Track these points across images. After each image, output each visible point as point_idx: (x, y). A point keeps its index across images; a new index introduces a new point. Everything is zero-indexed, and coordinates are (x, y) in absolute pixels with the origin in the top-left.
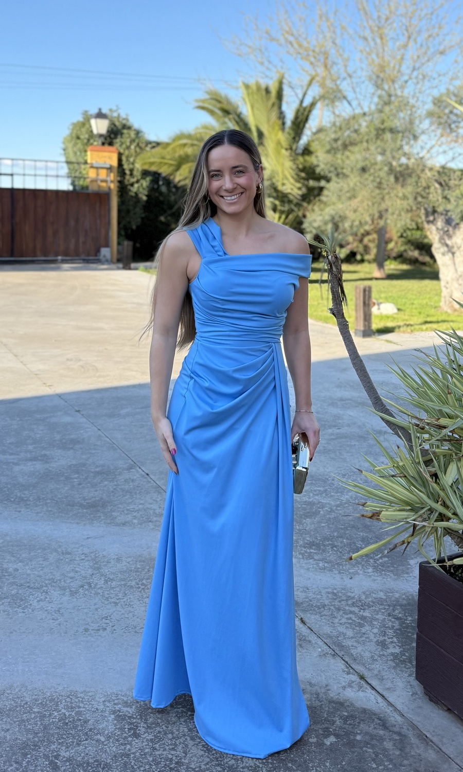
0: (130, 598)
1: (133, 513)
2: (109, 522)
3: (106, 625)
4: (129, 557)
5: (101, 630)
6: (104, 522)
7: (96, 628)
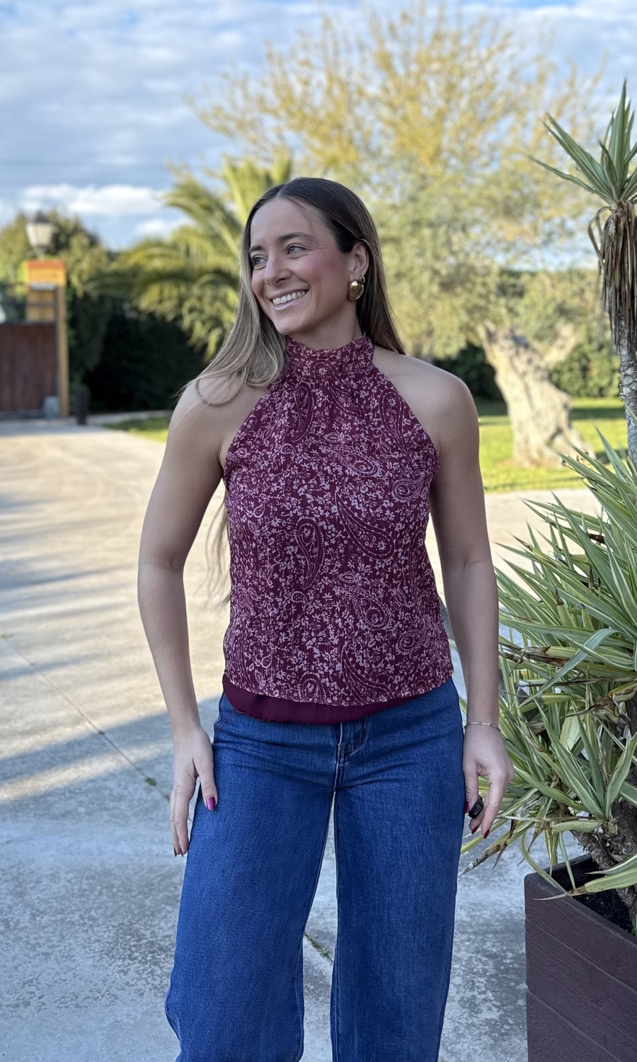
0: (70, 944)
1: (78, 796)
2: (41, 813)
3: (28, 996)
4: (72, 871)
5: (21, 1005)
6: (35, 815)
7: (13, 1003)
